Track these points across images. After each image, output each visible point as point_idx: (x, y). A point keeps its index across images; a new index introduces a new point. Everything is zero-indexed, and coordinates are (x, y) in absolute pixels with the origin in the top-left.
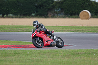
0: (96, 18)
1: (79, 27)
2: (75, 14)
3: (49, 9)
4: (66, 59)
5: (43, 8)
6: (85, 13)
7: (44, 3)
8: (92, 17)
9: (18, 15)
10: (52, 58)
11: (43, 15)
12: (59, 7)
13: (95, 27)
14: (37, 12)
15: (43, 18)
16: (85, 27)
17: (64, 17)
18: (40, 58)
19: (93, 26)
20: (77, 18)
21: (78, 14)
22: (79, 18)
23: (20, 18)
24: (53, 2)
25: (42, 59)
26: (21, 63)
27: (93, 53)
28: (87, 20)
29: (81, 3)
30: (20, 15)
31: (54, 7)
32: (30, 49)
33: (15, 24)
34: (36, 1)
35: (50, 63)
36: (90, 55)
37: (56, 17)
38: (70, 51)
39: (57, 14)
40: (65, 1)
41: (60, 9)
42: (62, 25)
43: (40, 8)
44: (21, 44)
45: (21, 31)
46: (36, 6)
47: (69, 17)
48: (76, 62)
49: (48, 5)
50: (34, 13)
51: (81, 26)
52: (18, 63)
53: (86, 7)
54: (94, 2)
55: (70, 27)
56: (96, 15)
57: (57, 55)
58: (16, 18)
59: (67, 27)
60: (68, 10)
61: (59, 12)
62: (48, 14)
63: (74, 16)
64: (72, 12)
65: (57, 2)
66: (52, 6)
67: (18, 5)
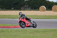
0: (49, 10)
1: (39, 16)
2: (37, 8)
3: (22, 5)
4: (32, 35)
5: (18, 5)
6: (43, 8)
7: (19, 2)
8: (47, 10)
9: (3, 9)
10: (23, 34)
11: (18, 9)
12: (28, 4)
13: (48, 16)
14: (15, 7)
15: (18, 10)
16: (43, 16)
17: (30, 10)
18: (16, 34)
19: (47, 15)
20: (38, 10)
21: (39, 8)
22: (39, 10)
23: (4, 10)
24: (24, 1)
25: (18, 34)
26: (5, 37)
27: (47, 31)
28: (44, 12)
29: (40, 2)
30: (5, 9)
31: (24, 4)
32: (10, 29)
33: (2, 14)
34: (14, 1)
35: (22, 37)
36: (45, 32)
37: (26, 10)
38: (34, 30)
39: (26, 8)
40: (31, 1)
41: (28, 5)
42: (29, 15)
43: (16, 5)
44: (5, 26)
45: (6, 18)
46: (14, 4)
47: (33, 10)
48: (38, 36)
49: (21, 3)
50: (13, 7)
51: (40, 15)
52: (4, 37)
53: (43, 4)
54: (48, 1)
55: (34, 16)
56: (49, 9)
57: (26, 32)
58: (2, 10)
59: (32, 16)
60: (32, 6)
61: (27, 7)
62: (21, 8)
63: (36, 9)
64: (35, 7)
65: (26, 1)
66: (23, 3)
67: (4, 3)
